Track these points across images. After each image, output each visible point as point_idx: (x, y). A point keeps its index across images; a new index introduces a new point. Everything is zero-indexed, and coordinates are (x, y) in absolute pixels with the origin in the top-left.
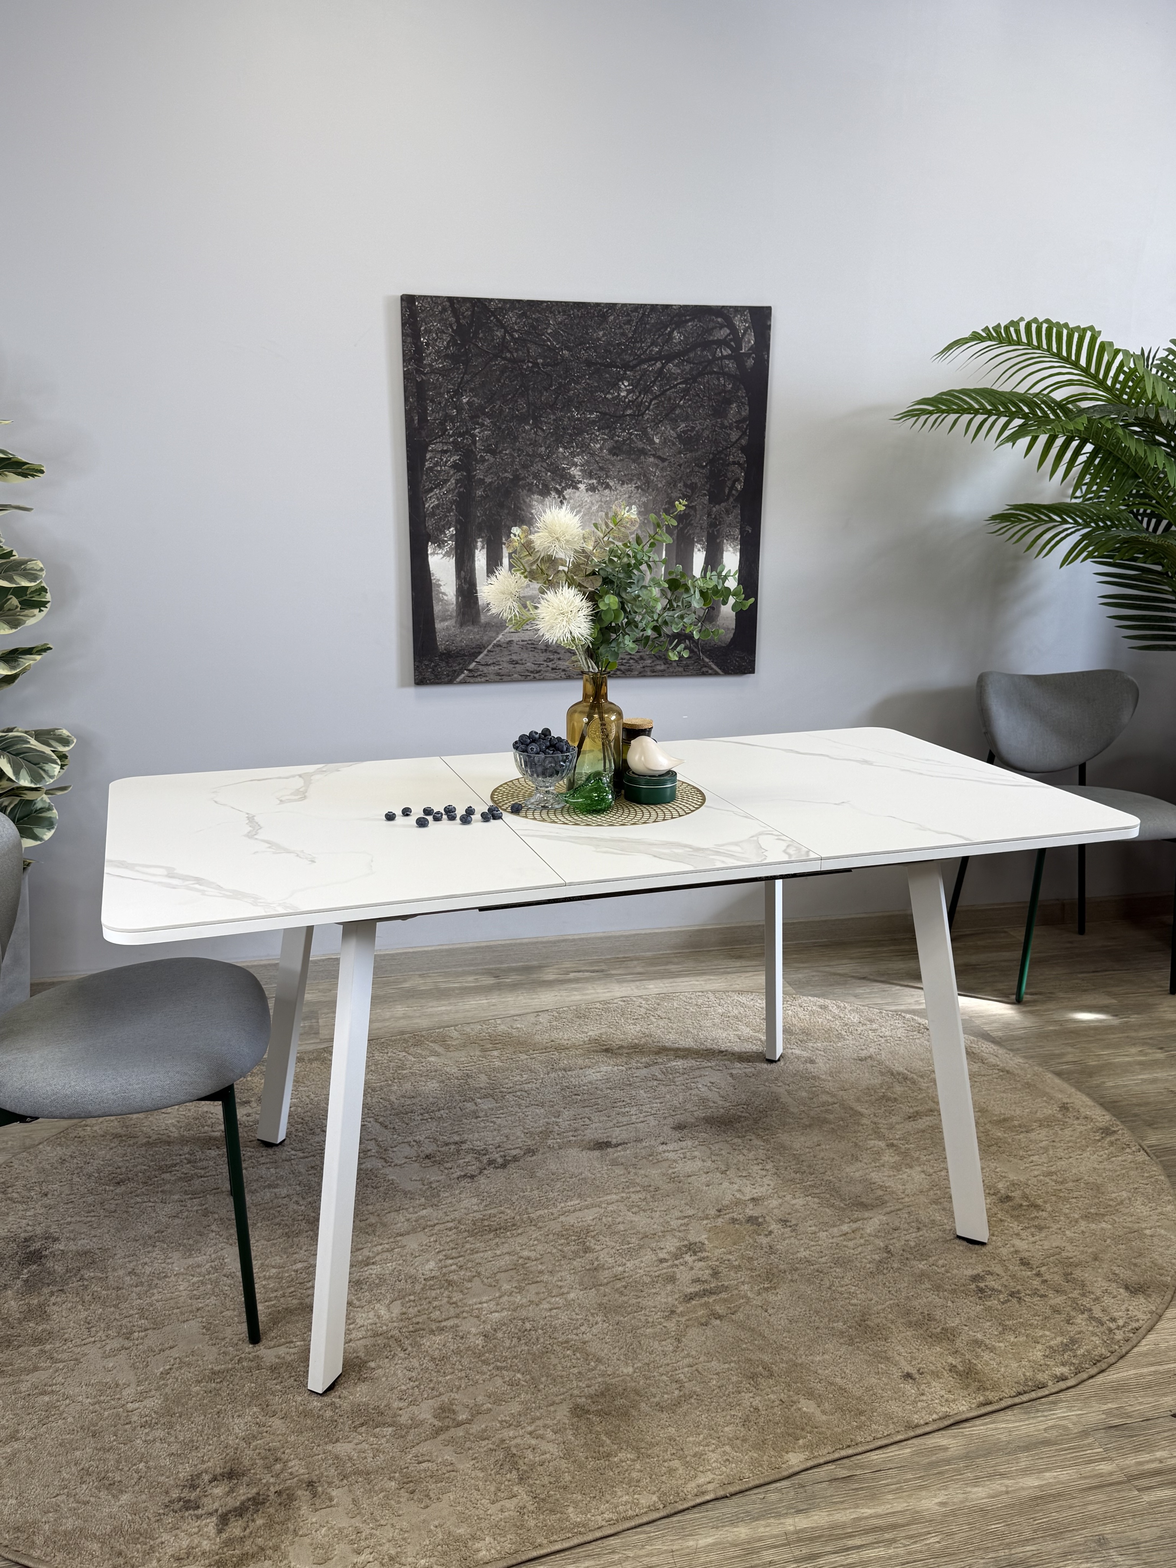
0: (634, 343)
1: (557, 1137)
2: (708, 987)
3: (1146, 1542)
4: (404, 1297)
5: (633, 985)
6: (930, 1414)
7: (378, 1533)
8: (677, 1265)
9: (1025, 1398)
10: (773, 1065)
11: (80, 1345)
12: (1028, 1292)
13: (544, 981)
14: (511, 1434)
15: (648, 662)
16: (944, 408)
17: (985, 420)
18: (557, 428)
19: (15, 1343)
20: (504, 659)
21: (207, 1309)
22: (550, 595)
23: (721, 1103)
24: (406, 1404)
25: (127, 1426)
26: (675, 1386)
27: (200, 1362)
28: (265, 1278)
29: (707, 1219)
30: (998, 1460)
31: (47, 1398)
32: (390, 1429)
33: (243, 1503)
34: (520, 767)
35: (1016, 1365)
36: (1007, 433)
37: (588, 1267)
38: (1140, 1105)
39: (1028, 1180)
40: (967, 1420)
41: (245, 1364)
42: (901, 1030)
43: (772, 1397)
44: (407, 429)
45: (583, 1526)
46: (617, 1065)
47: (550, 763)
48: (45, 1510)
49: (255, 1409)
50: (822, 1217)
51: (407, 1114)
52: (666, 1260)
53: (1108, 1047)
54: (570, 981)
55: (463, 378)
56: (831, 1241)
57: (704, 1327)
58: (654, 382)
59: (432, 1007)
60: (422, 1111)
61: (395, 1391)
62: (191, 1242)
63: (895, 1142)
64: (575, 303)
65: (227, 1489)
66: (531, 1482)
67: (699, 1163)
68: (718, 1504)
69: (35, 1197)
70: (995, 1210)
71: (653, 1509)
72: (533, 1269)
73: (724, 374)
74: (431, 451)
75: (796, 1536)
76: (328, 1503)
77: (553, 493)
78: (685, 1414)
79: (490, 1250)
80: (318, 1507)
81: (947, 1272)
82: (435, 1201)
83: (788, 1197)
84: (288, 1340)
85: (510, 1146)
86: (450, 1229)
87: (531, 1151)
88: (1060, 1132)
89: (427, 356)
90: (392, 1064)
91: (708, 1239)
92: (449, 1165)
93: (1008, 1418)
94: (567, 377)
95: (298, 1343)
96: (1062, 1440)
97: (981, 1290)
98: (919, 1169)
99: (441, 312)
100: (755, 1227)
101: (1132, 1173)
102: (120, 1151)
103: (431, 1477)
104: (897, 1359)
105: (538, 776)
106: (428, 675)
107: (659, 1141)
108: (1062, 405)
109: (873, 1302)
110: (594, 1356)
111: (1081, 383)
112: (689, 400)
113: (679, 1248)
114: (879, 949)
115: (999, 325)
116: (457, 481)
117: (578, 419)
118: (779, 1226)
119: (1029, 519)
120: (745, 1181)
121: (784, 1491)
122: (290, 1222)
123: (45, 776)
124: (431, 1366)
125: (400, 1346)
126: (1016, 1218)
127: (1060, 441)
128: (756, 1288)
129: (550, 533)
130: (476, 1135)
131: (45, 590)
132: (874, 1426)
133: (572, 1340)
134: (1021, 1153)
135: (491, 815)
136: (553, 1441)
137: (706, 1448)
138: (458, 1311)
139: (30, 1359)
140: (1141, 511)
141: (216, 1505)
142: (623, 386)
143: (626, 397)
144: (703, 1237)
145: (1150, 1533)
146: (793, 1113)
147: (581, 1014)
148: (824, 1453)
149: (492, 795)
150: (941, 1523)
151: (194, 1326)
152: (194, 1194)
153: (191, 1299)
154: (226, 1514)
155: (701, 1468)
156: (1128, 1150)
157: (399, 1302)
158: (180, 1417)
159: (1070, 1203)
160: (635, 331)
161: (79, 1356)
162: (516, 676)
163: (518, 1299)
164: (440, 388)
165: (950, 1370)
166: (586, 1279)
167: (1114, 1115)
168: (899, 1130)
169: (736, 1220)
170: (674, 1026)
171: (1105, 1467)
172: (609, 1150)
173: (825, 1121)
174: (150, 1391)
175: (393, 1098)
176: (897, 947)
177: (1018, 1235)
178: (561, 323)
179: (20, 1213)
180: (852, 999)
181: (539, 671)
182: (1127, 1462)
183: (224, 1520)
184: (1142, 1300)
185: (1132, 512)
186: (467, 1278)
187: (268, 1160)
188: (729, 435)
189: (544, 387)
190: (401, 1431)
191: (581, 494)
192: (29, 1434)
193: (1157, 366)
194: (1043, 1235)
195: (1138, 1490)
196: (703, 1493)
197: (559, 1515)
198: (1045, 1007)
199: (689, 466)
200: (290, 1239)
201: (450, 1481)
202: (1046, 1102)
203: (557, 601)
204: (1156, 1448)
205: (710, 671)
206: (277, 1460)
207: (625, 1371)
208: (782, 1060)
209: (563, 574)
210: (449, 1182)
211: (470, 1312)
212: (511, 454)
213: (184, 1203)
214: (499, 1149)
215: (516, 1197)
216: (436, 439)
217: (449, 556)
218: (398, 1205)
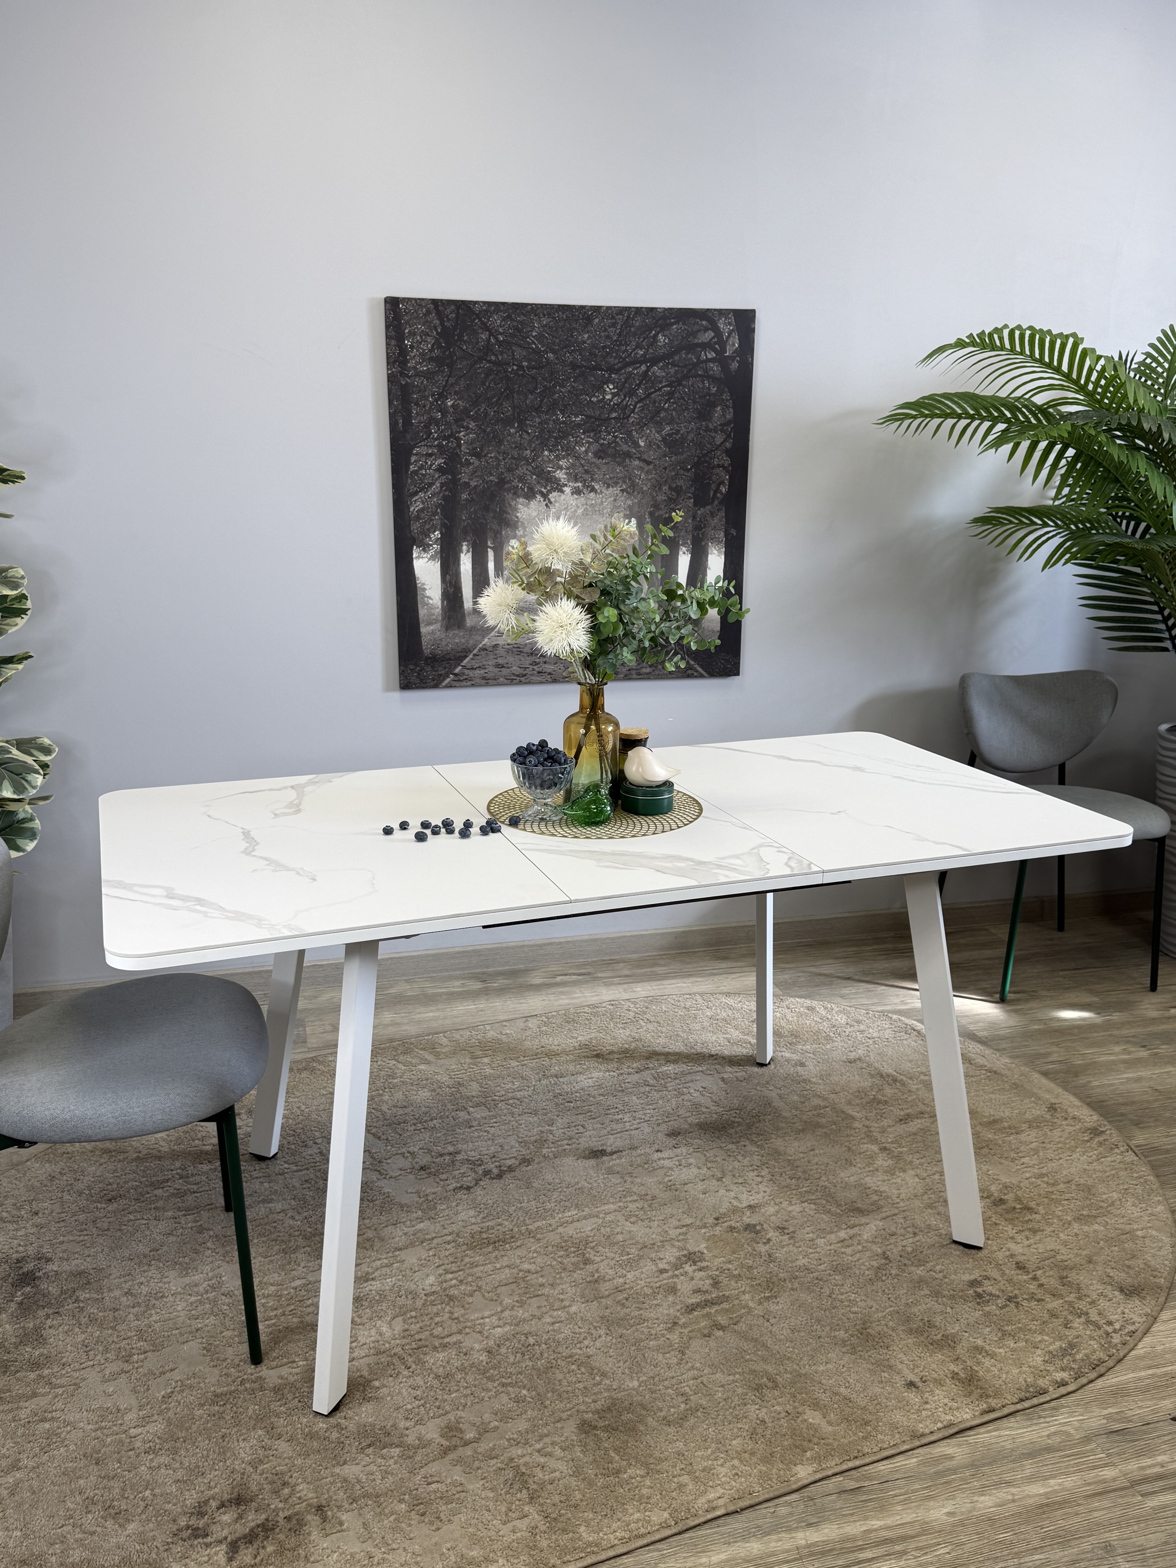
0: (618, 346)
1: (552, 1145)
2: (695, 989)
3: (1152, 1548)
4: (405, 1313)
5: (621, 988)
6: (935, 1423)
7: (390, 1557)
8: (677, 1276)
9: (1026, 1404)
10: (764, 1069)
11: (79, 1370)
12: (1025, 1296)
13: (532, 985)
14: (520, 1452)
16: (927, 412)
17: (968, 425)
18: (542, 431)
19: (13, 1368)
20: (490, 663)
21: (206, 1329)
22: (548, 608)
23: (713, 1108)
24: (413, 1424)
25: (130, 1453)
26: (680, 1399)
27: (202, 1385)
28: (264, 1297)
29: (705, 1227)
30: (1003, 1468)
31: (47, 1425)
32: (398, 1450)
33: (252, 1530)
34: (517, 779)
35: (1017, 1371)
36: (990, 438)
37: (588, 1280)
38: (1126, 1104)
39: (1020, 1182)
40: (971, 1428)
41: (248, 1385)
42: (888, 1031)
43: (778, 1408)
44: (391, 432)
45: (596, 1545)
46: (609, 1071)
47: (549, 775)
48: (52, 1541)
49: (260, 1432)
50: (819, 1223)
51: (399, 1124)
52: (666, 1271)
53: (1092, 1045)
54: (557, 985)
55: (447, 381)
56: (829, 1248)
57: (707, 1339)
58: (639, 385)
59: (419, 1013)
60: (415, 1121)
61: (401, 1410)
62: (187, 1260)
63: (888, 1145)
64: (559, 306)
65: (235, 1516)
66: (542, 1501)
67: (695, 1171)
68: (729, 1519)
69: (25, 1216)
70: (989, 1213)
71: (665, 1526)
72: (533, 1282)
73: (709, 377)
74: (416, 455)
75: (807, 1550)
76: (339, 1528)
77: (538, 497)
78: (692, 1429)
79: (490, 1263)
80: (328, 1532)
81: (945, 1277)
82: (432, 1213)
83: (785, 1204)
84: (291, 1360)
85: (506, 1156)
86: (449, 1243)
87: (526, 1161)
88: (1049, 1133)
89: (411, 359)
90: (382, 1073)
91: (707, 1248)
92: (444, 1176)
93: (1011, 1425)
94: (552, 380)
95: (301, 1363)
96: (1065, 1446)
97: (979, 1296)
98: (912, 1173)
99: (425, 315)
100: (753, 1235)
101: (1121, 1173)
102: (111, 1167)
103: (441, 1498)
104: (900, 1367)
105: (536, 788)
106: (414, 679)
107: (653, 1149)
108: (1042, 410)
109: (873, 1309)
110: (599, 1370)
111: (1062, 388)
112: (674, 403)
113: (679, 1258)
114: (863, 948)
115: (983, 332)
116: (442, 485)
117: (563, 422)
118: (777, 1234)
119: (1011, 522)
120: (741, 1188)
121: (794, 1504)
122: (286, 1238)
123: (27, 786)
124: (436, 1383)
125: (404, 1363)
126: (1010, 1221)
127: (1043, 445)
128: (757, 1297)
129: (548, 545)
130: (471, 1145)
131: (26, 598)
132: (879, 1436)
133: (576, 1354)
134: (1012, 1155)
135: (490, 828)
136: (561, 1459)
137: (715, 1463)
138: (460, 1327)
139: (28, 1385)
140: (1120, 513)
141: (225, 1533)
142: (608, 389)
143: (611, 400)
144: (702, 1246)
145: (1154, 1539)
146: (785, 1118)
147: (570, 1019)
148: (832, 1465)
149: (489, 806)
150: (950, 1533)
151: (193, 1347)
152: (188, 1211)
153: (189, 1319)
154: (236, 1542)
155: (711, 1483)
156: (1116, 1151)
157: (400, 1318)
158: (185, 1441)
159: (1063, 1205)
160: (620, 335)
161: (78, 1381)
162: (501, 679)
163: (520, 1313)
164: (425, 391)
165: (953, 1378)
166: (587, 1292)
167: (1101, 1115)
168: (891, 1133)
169: (735, 1228)
170: (664, 1030)
171: (1108, 1473)
172: (605, 1158)
173: (818, 1125)
174: (153, 1415)
175: (384, 1108)
176: (881, 946)
177: (1012, 1238)
178: (546, 326)
179: (11, 1233)
180: (839, 1000)
181: (525, 675)
182: (1130, 1467)
183: (234, 1547)
184: (1137, 1302)
185: (1111, 515)
186: (467, 1292)
187: (261, 1174)
188: (713, 438)
189: (529, 390)
190: (409, 1451)
191: (566, 498)
192: (31, 1464)
193: (1134, 370)
194: (1038, 1238)
195: (1142, 1495)
196: (714, 1509)
197: (571, 1535)
198: (1030, 1005)
199: (674, 469)
200: (287, 1256)
201: (460, 1502)
202: (1034, 1102)
203: (556, 614)
204: (1157, 1453)
205: (695, 674)
206: (284, 1484)
207: (631, 1385)
208: (772, 1063)
209: (561, 586)
210: (445, 1194)
211: (473, 1327)
212: (496, 458)
213: (178, 1220)
214: (494, 1159)
215: (513, 1208)
216: (420, 442)
217: (434, 560)
218: (395, 1219)
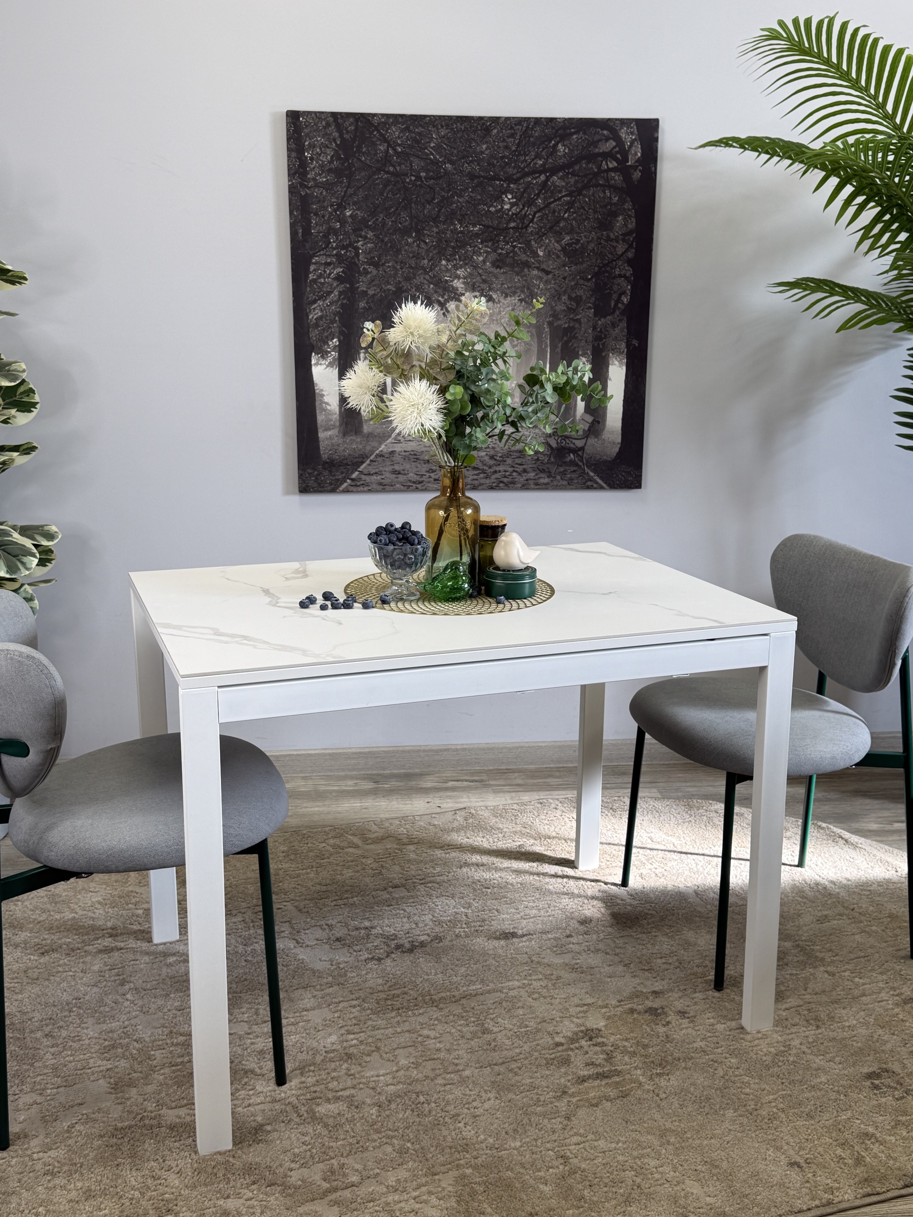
0: (517, 156)
1: (464, 926)
8: (572, 1049)
14: (397, 1198)
15: (532, 475)
18: (440, 241)
20: (387, 469)
21: (116, 1070)
24: (298, 1166)
25: (31, 1174)
26: (560, 1161)
27: (105, 1119)
29: (607, 1007)
32: (280, 1188)
37: (485, 1048)
40: (851, 1209)
41: (147, 1122)
43: (655, 1176)
44: (291, 241)
49: (152, 1164)
50: (722, 1010)
51: (321, 899)
52: (561, 1044)
55: (346, 192)
56: (728, 1033)
57: (595, 1108)
58: (538, 195)
61: (289, 1154)
62: (106, 1009)
63: (801, 943)
64: (458, 117)
67: (603, 956)
72: (430, 1047)
73: (610, 187)
74: (315, 264)
79: (391, 1027)
81: (843, 1067)
82: (341, 980)
83: (689, 990)
85: (419, 933)
86: (354, 1007)
87: (438, 938)
89: (311, 170)
90: (311, 854)
91: (605, 1026)
92: (357, 948)
94: (449, 190)
97: (876, 1086)
99: (325, 128)
100: (653, 1017)
104: (786, 1148)
105: (393, 568)
106: (312, 483)
107: (563, 934)
109: (766, 1092)
112: (573, 213)
113: (576, 1034)
116: (340, 293)
117: (461, 232)
118: (677, 1017)
120: (647, 974)
124: (325, 1132)
125: (297, 1112)
128: (649, 1073)
130: (386, 921)
133: (463, 1113)
136: (436, 1206)
138: (355, 1082)
142: (506, 199)
143: (509, 210)
144: (602, 1024)
151: (102, 1085)
153: (101, 1061)
158: (81, 1167)
160: (518, 145)
162: (398, 486)
163: (414, 1073)
164: (324, 201)
165: (837, 1160)
166: (482, 1058)
168: (806, 932)
169: (636, 1010)
174: (56, 1142)
178: (444, 137)
186: (366, 1052)
188: (615, 248)
189: (426, 200)
190: (290, 1190)
199: (573, 279)
205: (595, 485)
207: (513, 1145)
210: (356, 964)
211: (367, 1084)
212: (394, 267)
213: (103, 974)
214: (407, 935)
215: (420, 979)
216: (319, 251)
217: (332, 367)
218: (306, 983)
